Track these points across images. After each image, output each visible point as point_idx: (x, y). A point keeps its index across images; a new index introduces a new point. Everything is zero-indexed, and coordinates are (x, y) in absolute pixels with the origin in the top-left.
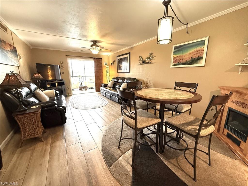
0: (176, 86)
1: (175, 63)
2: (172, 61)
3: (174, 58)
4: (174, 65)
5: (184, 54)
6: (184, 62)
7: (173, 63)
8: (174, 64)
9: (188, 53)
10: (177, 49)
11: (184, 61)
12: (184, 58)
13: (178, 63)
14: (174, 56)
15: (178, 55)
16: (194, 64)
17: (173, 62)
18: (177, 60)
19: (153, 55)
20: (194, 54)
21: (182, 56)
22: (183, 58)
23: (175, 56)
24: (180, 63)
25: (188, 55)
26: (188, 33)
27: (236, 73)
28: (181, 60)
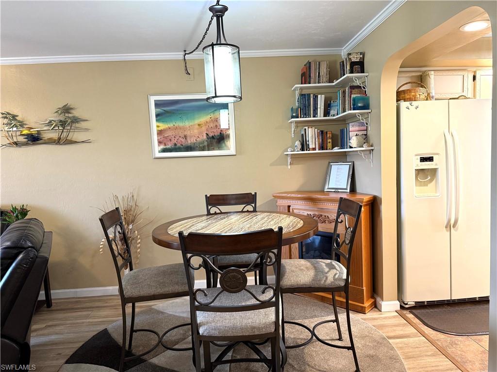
0: (209, 207)
1: (165, 145)
2: (155, 138)
3: (160, 133)
4: (164, 151)
5: (187, 123)
6: (189, 145)
7: (159, 145)
8: (162, 147)
9: (197, 121)
10: (165, 109)
11: (189, 142)
12: (188, 133)
13: (175, 145)
14: (158, 126)
15: (171, 125)
16: (213, 149)
17: (160, 143)
18: (170, 138)
19: (76, 113)
20: (210, 127)
21: (184, 129)
22: (186, 133)
23: (163, 126)
24: (179, 145)
25: (197, 126)
26: (188, 73)
27: (285, 166)
28: (180, 139)
